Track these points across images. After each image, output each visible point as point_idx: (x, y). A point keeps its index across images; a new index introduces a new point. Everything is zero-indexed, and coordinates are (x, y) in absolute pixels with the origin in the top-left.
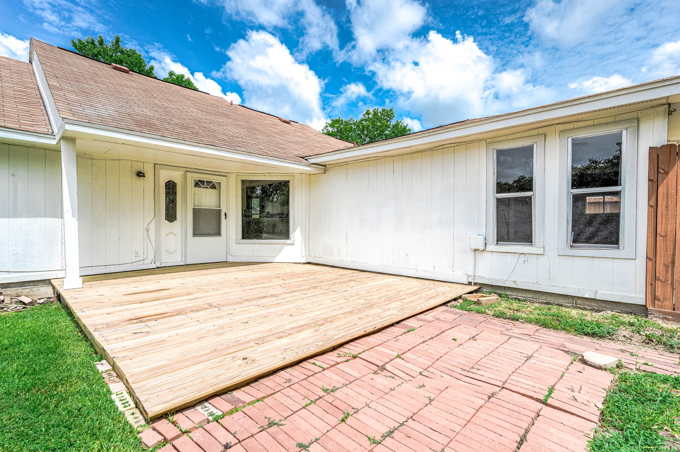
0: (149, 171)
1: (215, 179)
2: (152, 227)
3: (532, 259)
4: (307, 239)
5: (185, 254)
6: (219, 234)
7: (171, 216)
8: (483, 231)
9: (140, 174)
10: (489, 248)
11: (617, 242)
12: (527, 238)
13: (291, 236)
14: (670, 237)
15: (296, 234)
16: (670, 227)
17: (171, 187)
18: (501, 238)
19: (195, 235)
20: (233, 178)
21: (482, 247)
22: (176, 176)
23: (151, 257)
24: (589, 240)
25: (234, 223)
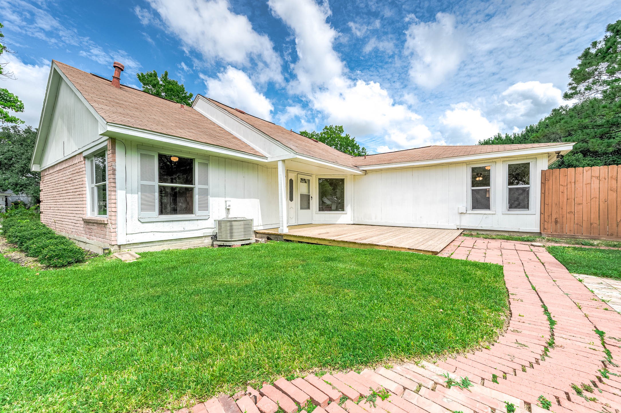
1: (306, 178)
3: (490, 216)
4: (354, 210)
5: (297, 218)
6: (309, 208)
7: (291, 199)
8: (465, 204)
10: (468, 212)
11: (528, 208)
12: (488, 207)
13: (346, 209)
14: (550, 204)
16: (550, 201)
17: (291, 183)
18: (474, 207)
19: (300, 208)
20: (314, 177)
21: (465, 212)
22: (293, 176)
24: (516, 207)
25: (315, 202)
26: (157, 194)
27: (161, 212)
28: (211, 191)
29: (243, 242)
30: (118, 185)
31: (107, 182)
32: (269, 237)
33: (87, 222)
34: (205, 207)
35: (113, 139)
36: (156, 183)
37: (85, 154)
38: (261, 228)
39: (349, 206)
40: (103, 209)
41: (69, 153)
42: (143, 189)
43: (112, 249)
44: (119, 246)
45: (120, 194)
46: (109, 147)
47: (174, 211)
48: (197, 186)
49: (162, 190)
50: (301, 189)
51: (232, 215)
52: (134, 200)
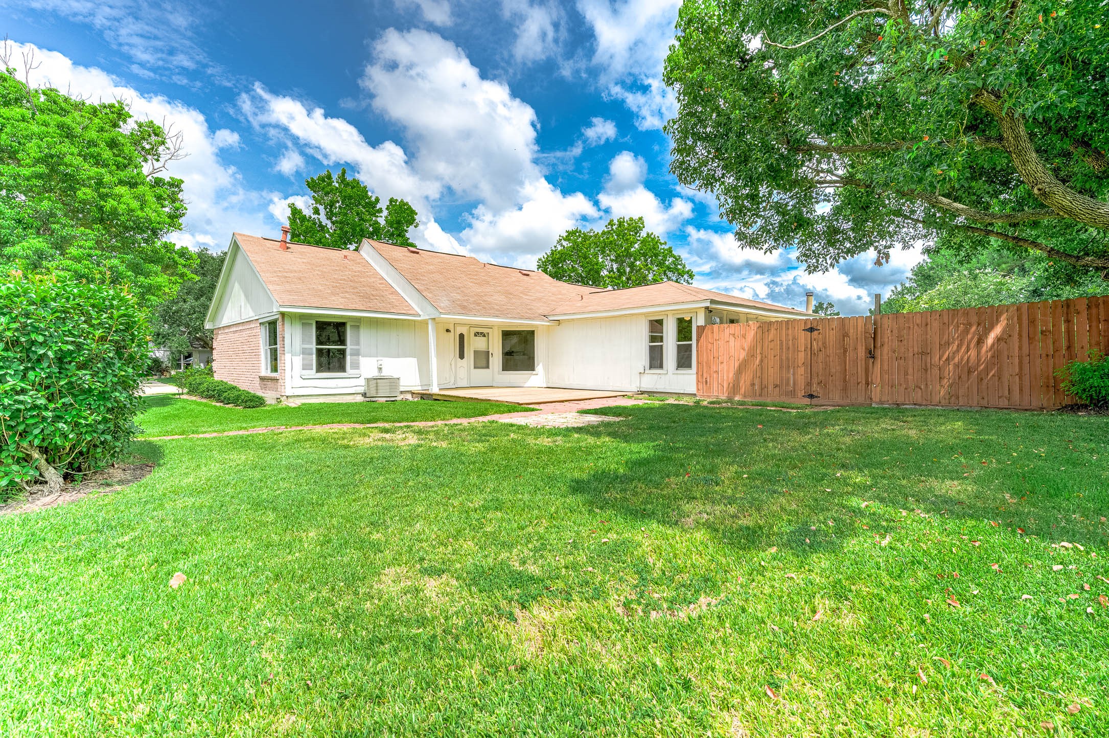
0: (451, 328)
1: (485, 331)
2: (453, 363)
3: (663, 376)
4: (547, 370)
5: (469, 378)
6: (488, 367)
7: (462, 356)
8: (644, 363)
9: (448, 331)
11: (691, 366)
12: (661, 366)
13: (536, 369)
14: (702, 363)
15: (539, 368)
16: (702, 359)
17: (462, 336)
19: (475, 368)
20: (496, 329)
21: (644, 371)
22: (464, 330)
23: (452, 381)
24: (682, 366)
25: (497, 360)
26: (314, 356)
27: (318, 371)
28: (362, 351)
29: (388, 399)
30: (286, 349)
31: (278, 346)
32: (423, 396)
33: (262, 379)
34: (356, 366)
35: (283, 314)
36: (313, 346)
37: (261, 321)
38: (420, 388)
39: (541, 365)
40: (275, 369)
41: (245, 318)
42: (305, 352)
43: (282, 399)
44: (287, 397)
45: (288, 357)
46: (280, 320)
47: (329, 370)
48: (349, 347)
49: (320, 352)
50: (475, 344)
51: (385, 373)
52: (298, 361)
